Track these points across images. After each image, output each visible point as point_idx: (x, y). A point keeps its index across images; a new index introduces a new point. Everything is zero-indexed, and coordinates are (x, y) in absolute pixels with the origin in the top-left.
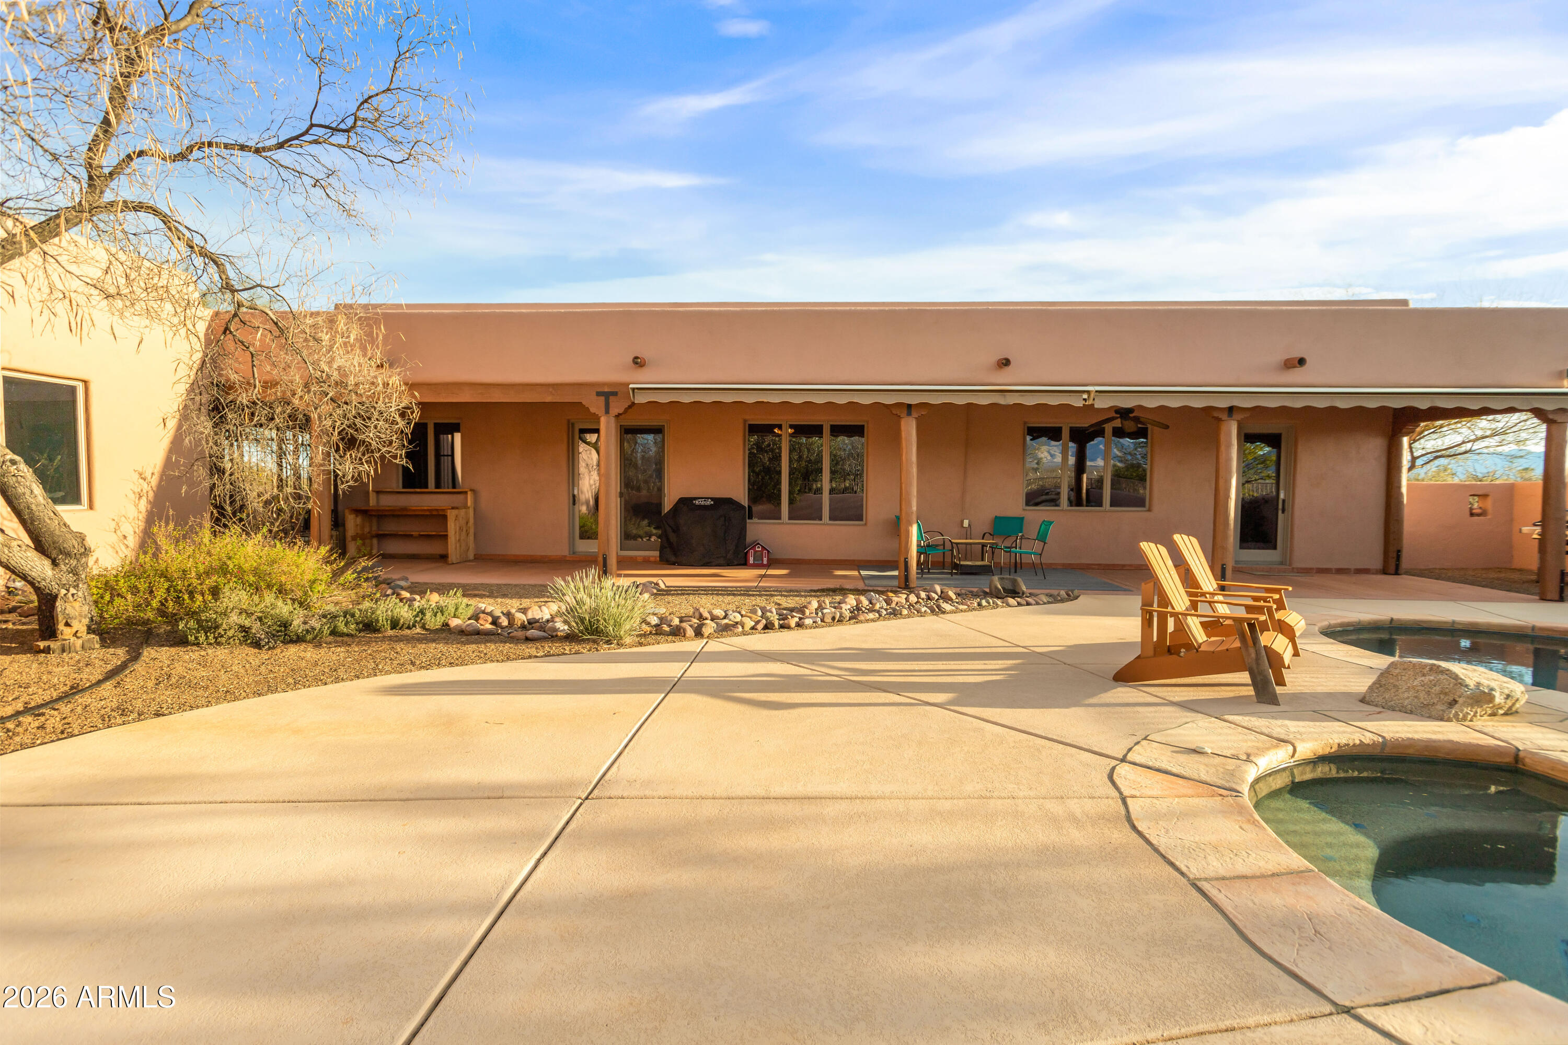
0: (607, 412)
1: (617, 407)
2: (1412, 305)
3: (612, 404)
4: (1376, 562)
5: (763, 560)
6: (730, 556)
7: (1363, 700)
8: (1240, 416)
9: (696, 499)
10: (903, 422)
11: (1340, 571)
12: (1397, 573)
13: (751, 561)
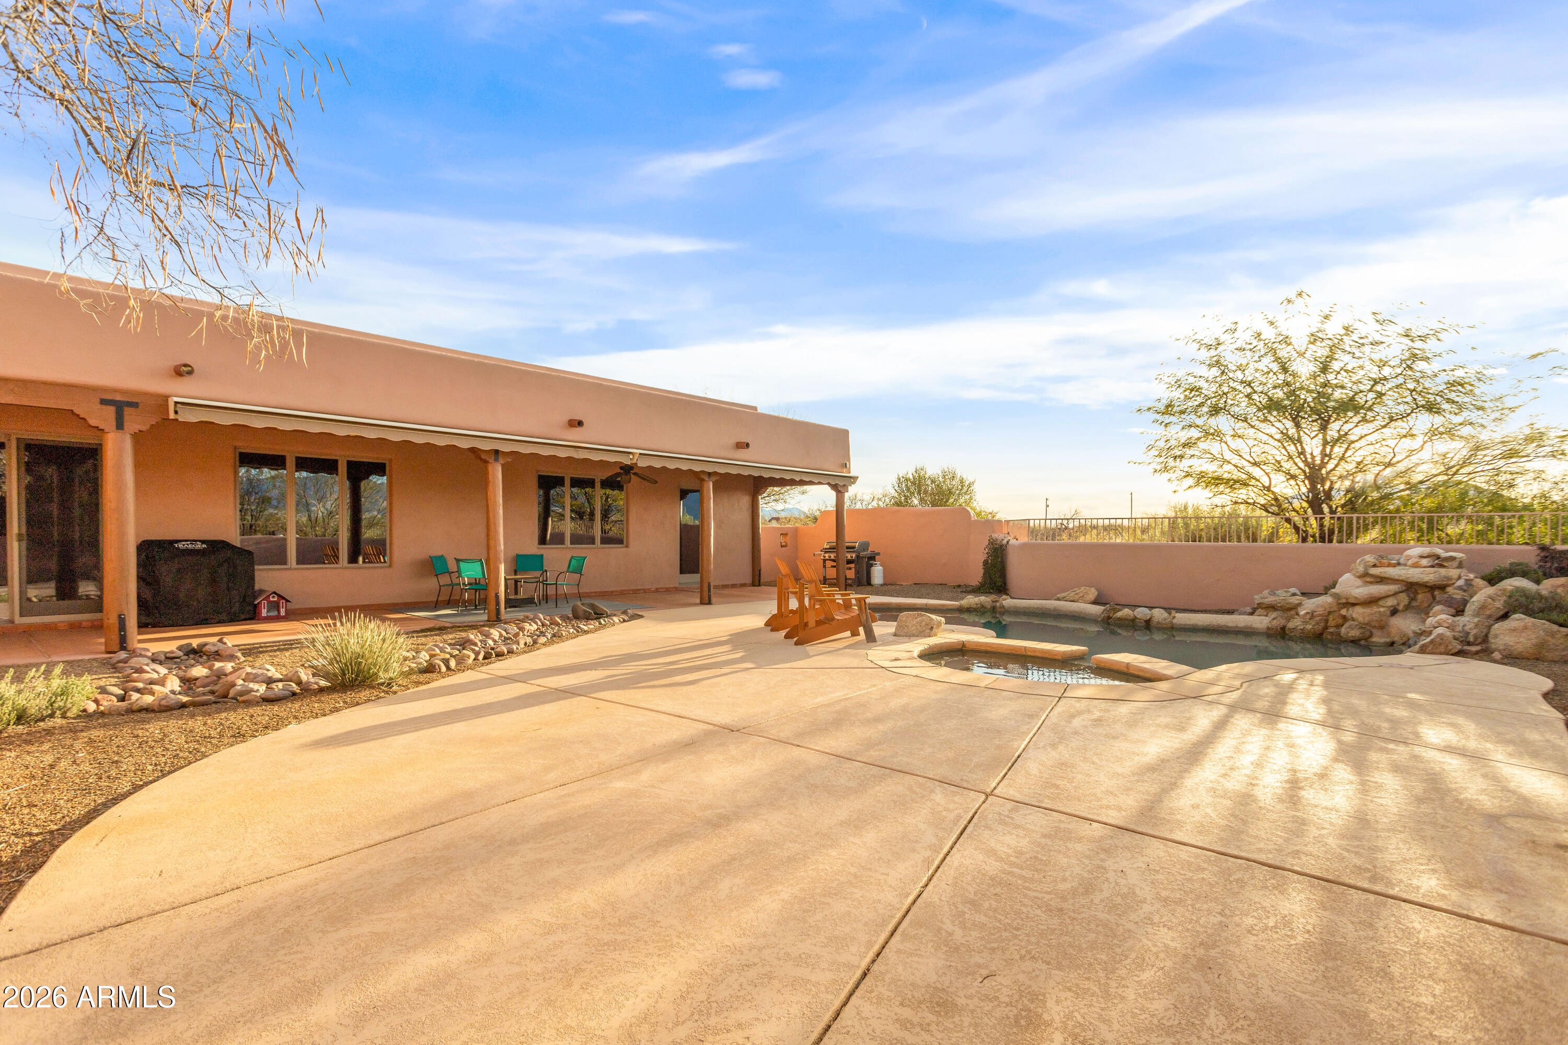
0: (120, 426)
1: (135, 422)
2: (759, 411)
3: (126, 418)
4: (748, 580)
5: (279, 612)
6: (236, 608)
7: (895, 635)
8: (714, 478)
9: (178, 541)
10: (490, 468)
11: (734, 586)
12: (759, 585)
13: (264, 613)
